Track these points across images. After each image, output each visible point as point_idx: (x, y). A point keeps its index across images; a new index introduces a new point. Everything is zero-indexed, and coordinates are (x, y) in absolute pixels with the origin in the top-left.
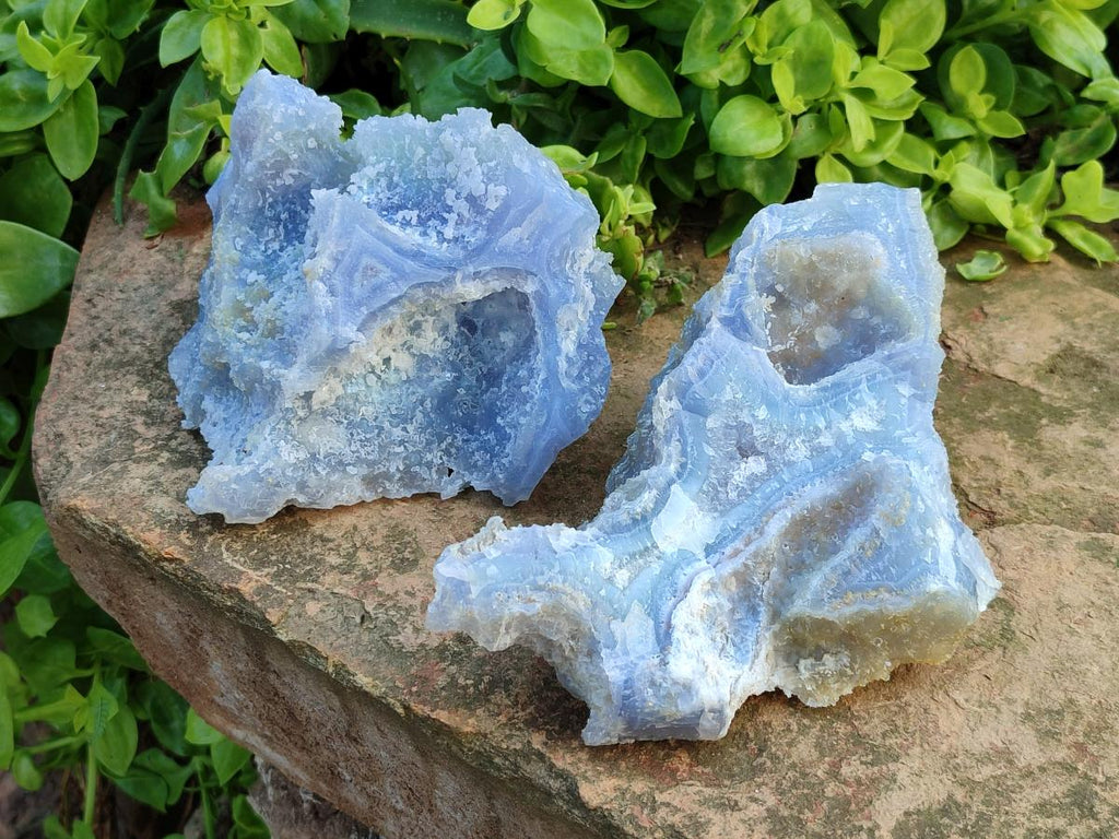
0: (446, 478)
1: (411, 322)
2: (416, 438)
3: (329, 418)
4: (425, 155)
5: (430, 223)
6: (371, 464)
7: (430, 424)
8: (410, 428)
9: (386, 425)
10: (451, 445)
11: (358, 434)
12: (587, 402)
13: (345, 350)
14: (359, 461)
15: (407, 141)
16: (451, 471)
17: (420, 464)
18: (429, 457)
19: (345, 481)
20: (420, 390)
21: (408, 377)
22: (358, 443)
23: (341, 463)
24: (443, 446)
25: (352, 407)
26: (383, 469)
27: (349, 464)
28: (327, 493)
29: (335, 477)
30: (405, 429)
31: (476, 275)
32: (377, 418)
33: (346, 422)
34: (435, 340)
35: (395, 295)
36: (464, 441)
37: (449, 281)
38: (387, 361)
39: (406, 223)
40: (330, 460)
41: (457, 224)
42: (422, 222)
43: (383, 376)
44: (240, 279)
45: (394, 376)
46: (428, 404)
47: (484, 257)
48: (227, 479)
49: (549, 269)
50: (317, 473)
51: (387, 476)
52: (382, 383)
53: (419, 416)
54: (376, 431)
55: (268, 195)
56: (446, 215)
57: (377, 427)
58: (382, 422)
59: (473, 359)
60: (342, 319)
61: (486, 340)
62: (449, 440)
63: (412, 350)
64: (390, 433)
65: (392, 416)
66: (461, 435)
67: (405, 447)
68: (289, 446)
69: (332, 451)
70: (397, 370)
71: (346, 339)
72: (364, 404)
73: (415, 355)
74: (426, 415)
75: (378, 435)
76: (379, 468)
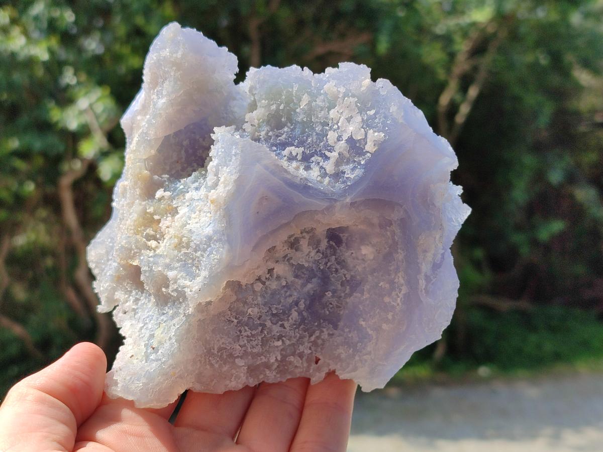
0: (314, 366)
1: (292, 239)
2: (292, 333)
5: (313, 159)
6: (255, 356)
7: (303, 321)
8: (286, 324)
9: (268, 324)
10: (318, 338)
11: (246, 331)
13: (241, 267)
15: (295, 89)
16: (318, 360)
17: (294, 355)
18: (301, 348)
19: (233, 371)
20: (296, 293)
21: (287, 283)
22: (245, 339)
23: (231, 355)
25: (241, 309)
26: (264, 360)
27: (238, 357)
28: (219, 381)
29: (225, 368)
30: (282, 326)
31: (352, 205)
32: (259, 319)
33: (236, 321)
34: (310, 252)
35: (284, 222)
36: (329, 335)
37: (330, 210)
38: (270, 271)
39: (291, 158)
40: (222, 354)
41: (337, 161)
42: (306, 158)
43: (267, 283)
45: (276, 283)
46: (302, 306)
49: (412, 202)
51: (267, 366)
52: (266, 288)
53: (295, 315)
54: (260, 328)
56: (327, 153)
57: (261, 325)
58: (265, 321)
59: (338, 267)
61: (350, 252)
62: (317, 333)
63: (292, 261)
64: (270, 331)
65: (273, 315)
66: (327, 330)
67: (283, 341)
69: (224, 346)
70: (278, 278)
72: (251, 306)
73: (293, 265)
74: (300, 313)
75: (262, 332)
76: (261, 359)
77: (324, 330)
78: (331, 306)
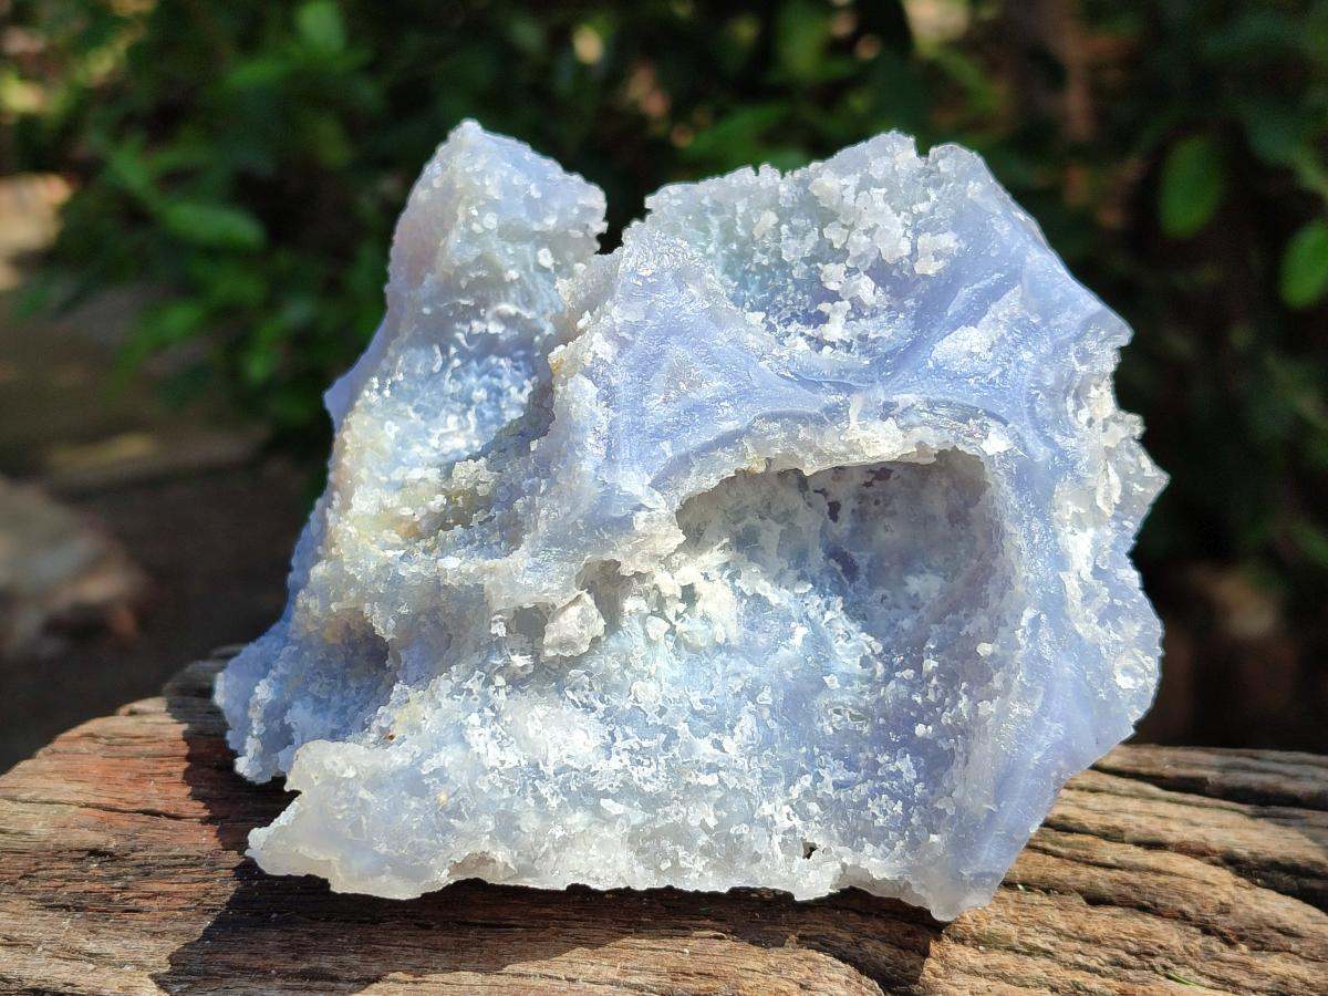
0: (800, 860)
1: (740, 526)
2: (742, 762)
3: (570, 694)
4: (778, 225)
5: (788, 329)
6: (652, 802)
7: (768, 742)
8: (727, 742)
9: (682, 729)
10: (809, 792)
11: (626, 737)
12: (1127, 670)
13: (624, 524)
14: (627, 791)
15: (740, 209)
16: (810, 850)
17: (750, 822)
18: (767, 809)
19: (595, 829)
20: (750, 667)
21: (727, 640)
22: (625, 756)
23: (588, 790)
24: (795, 792)
25: (616, 678)
26: (673, 818)
27: (606, 795)
28: (557, 850)
29: (575, 818)
30: (718, 745)
31: (887, 411)
32: (662, 712)
33: (601, 707)
35: (728, 426)
36: (838, 786)
37: (836, 413)
38: (690, 592)
40: (567, 780)
41: (848, 320)
42: (772, 329)
43: (680, 626)
44: (389, 483)
45: (701, 630)
46: (766, 697)
47: (905, 373)
48: (351, 773)
49: (1032, 412)
50: (540, 800)
51: (681, 834)
52: (677, 643)
53: (747, 723)
54: (663, 737)
55: (453, 350)
56: (825, 307)
57: (663, 729)
58: (674, 721)
60: (625, 454)
61: (880, 592)
62: (806, 781)
63: (738, 584)
64: (690, 745)
65: (694, 712)
67: (721, 778)
68: (487, 731)
69: (571, 762)
70: (706, 619)
71: (629, 497)
72: (640, 675)
73: (743, 594)
74: (760, 722)
75: (666, 746)
76: (666, 815)
77: (825, 773)
78: (839, 717)
